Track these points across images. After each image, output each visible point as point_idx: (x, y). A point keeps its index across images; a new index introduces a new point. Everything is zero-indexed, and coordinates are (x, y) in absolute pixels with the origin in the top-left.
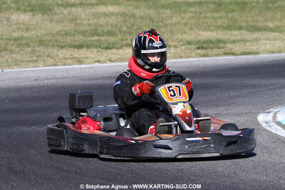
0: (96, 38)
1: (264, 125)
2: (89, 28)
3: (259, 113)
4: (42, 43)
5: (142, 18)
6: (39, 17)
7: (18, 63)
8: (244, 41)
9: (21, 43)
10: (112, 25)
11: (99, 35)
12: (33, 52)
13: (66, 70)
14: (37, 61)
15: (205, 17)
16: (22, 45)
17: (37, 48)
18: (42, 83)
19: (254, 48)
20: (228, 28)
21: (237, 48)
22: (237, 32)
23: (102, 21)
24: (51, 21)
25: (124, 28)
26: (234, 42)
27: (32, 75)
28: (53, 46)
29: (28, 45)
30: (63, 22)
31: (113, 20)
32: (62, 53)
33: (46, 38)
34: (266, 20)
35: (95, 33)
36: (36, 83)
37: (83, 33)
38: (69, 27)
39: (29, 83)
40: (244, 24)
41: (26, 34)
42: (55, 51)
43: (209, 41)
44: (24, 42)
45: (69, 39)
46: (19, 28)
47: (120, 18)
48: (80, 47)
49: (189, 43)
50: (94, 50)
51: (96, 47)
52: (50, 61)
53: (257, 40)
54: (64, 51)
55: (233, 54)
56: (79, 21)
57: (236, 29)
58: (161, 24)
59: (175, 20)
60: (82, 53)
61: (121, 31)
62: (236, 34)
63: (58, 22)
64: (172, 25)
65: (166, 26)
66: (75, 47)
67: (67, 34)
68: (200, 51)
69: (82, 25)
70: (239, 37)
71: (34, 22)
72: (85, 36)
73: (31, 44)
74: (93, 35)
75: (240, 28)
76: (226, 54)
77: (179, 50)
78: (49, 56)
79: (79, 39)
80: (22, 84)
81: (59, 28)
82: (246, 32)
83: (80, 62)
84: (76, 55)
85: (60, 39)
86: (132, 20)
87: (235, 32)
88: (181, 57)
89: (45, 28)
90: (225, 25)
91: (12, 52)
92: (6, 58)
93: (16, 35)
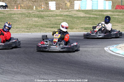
1: (106, 51)
3: (104, 47)
4: (42, 26)
6: (40, 19)
7: (36, 31)
9: (36, 26)
11: (57, 25)
12: (39, 29)
13: (49, 34)
14: (41, 31)
15: (86, 21)
23: (58, 21)
28: (45, 27)
29: (38, 27)
30: (47, 21)
33: (43, 25)
35: (56, 24)
37: (53, 24)
38: (49, 22)
41: (37, 24)
42: (45, 29)
43: (87, 28)
45: (49, 25)
46: (35, 22)
49: (82, 28)
52: (44, 31)
54: (48, 29)
56: (51, 21)
58: (74, 22)
59: (78, 21)
63: (45, 21)
64: (77, 23)
66: (51, 28)
68: (85, 30)
71: (39, 21)
72: (53, 25)
77: (79, 30)
78: (44, 30)
79: (52, 26)
80: (38, 37)
84: (51, 30)
85: (46, 25)
88: (80, 32)
89: (42, 22)
90: (92, 23)
91: (34, 28)
92: (32, 30)
93: (34, 24)
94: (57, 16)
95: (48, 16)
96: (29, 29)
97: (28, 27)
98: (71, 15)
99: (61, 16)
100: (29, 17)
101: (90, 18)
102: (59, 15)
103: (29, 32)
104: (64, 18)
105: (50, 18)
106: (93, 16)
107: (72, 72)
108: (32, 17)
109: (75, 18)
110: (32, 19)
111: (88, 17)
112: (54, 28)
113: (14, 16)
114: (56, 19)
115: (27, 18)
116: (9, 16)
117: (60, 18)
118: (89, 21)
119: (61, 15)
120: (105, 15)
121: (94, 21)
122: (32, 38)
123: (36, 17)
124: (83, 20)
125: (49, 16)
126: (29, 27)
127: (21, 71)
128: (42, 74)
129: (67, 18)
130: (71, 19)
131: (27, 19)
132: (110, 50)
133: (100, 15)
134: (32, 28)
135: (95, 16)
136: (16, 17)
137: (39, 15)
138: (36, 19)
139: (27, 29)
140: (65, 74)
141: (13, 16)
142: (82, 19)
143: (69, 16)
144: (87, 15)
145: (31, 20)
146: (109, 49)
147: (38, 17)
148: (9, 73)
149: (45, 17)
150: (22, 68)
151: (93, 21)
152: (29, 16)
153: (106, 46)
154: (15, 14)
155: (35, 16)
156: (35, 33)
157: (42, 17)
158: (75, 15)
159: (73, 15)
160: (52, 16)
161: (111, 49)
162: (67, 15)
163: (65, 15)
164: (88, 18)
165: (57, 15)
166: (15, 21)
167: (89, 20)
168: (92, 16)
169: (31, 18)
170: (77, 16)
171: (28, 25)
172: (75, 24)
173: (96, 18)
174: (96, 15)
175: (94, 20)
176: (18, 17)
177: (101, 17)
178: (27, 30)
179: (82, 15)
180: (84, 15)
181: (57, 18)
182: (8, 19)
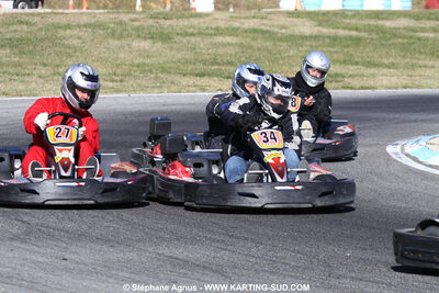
0: (216, 67)
1: (394, 157)
2: (208, 57)
4: (163, 70)
5: (259, 49)
6: (159, 45)
7: (143, 88)
8: (362, 76)
9: (144, 69)
10: (231, 56)
11: (219, 65)
12: (156, 78)
13: (191, 97)
14: (161, 87)
16: (145, 71)
17: (160, 75)
18: (170, 108)
19: (371, 83)
20: (344, 62)
21: (356, 82)
22: (354, 67)
23: (221, 51)
24: (171, 49)
25: (243, 59)
26: (351, 76)
27: (158, 100)
28: (175, 73)
29: (151, 72)
30: (183, 50)
31: (231, 50)
32: (185, 81)
33: (168, 65)
34: (380, 57)
35: (214, 62)
36: (164, 108)
38: (190, 56)
39: (157, 108)
40: (360, 60)
41: (147, 61)
42: (177, 78)
44: (147, 68)
45: (190, 68)
46: (140, 55)
47: (237, 49)
48: (201, 75)
50: (216, 78)
51: (217, 76)
52: (174, 88)
53: (374, 76)
54: (187, 79)
55: (351, 88)
56: (198, 50)
57: (352, 64)
58: (278, 56)
59: (292, 52)
60: (204, 81)
61: (240, 61)
62: (352, 69)
63: (178, 50)
64: (290, 58)
65: (283, 58)
66: (197, 75)
67: (187, 62)
69: (201, 54)
70: (356, 72)
71: (154, 49)
72: (205, 64)
73: (154, 71)
74: (213, 64)
75: (357, 63)
76: (344, 88)
78: (172, 82)
79: (200, 67)
80: (151, 109)
81: (179, 56)
82: (363, 68)
83: (204, 90)
84: (199, 83)
85: (181, 67)
86: (249, 51)
87: (351, 67)
89: (165, 56)
90: (342, 59)
91: (136, 77)
92: (130, 83)
93: (137, 61)
94: (218, 31)
95: (186, 34)
96: (121, 81)
97: (115, 74)
98: (267, 32)
99: (233, 32)
100: (121, 37)
101: (335, 39)
102: (227, 29)
103: (118, 91)
104: (243, 41)
105: (193, 39)
106: (347, 33)
107: (270, 233)
108: (129, 35)
109: (281, 39)
110: (129, 46)
111: (329, 37)
112: (209, 75)
113: (68, 32)
114: (215, 45)
115: (111, 41)
116: (49, 34)
117: (228, 39)
118: (333, 49)
119: (233, 29)
120: (390, 28)
121: (351, 50)
122: (132, 114)
123: (145, 38)
124: (311, 46)
125: (192, 35)
126: (118, 72)
127: (90, 228)
128: (164, 239)
129: (254, 39)
130: (269, 44)
131: (114, 43)
132: (407, 155)
133: (369, 29)
134: (130, 75)
135: (354, 33)
136: (72, 38)
137: (153, 30)
138: (145, 44)
139: (113, 81)
140: (246, 239)
141: (61, 33)
142: (308, 43)
143: (263, 32)
144: (325, 31)
145: (126, 48)
146: (402, 149)
147: (152, 38)
148: (51, 236)
149: (176, 38)
150: (96, 219)
151: (346, 50)
152: (118, 32)
153: (392, 141)
154: (68, 27)
155: (142, 34)
156: (142, 94)
157: (164, 37)
158: (283, 31)
159: (276, 30)
160: (200, 34)
161: (408, 150)
162: (255, 31)
163: (246, 31)
164: (328, 41)
165: (217, 29)
166: (68, 50)
167: (333, 46)
168: (341, 32)
169: (124, 42)
170: (289, 32)
171: (118, 66)
172: (281, 62)
173: (358, 40)
174: (357, 29)
175: (349, 46)
176: (79, 38)
177: (375, 37)
178: (111, 84)
179: (307, 28)
180: (316, 30)
181: (219, 39)
182: (46, 44)
